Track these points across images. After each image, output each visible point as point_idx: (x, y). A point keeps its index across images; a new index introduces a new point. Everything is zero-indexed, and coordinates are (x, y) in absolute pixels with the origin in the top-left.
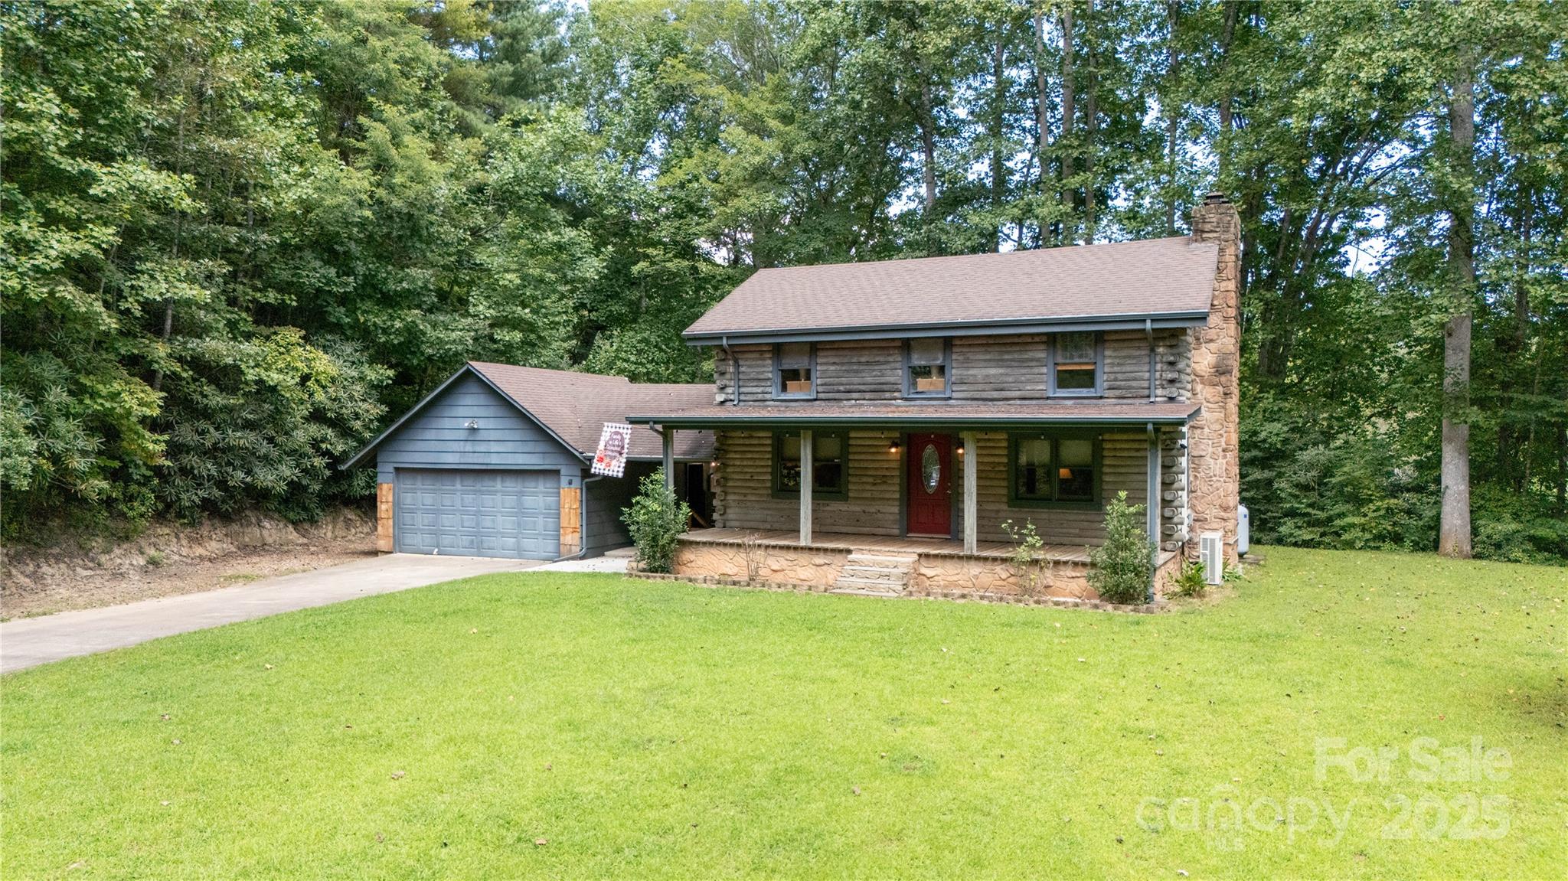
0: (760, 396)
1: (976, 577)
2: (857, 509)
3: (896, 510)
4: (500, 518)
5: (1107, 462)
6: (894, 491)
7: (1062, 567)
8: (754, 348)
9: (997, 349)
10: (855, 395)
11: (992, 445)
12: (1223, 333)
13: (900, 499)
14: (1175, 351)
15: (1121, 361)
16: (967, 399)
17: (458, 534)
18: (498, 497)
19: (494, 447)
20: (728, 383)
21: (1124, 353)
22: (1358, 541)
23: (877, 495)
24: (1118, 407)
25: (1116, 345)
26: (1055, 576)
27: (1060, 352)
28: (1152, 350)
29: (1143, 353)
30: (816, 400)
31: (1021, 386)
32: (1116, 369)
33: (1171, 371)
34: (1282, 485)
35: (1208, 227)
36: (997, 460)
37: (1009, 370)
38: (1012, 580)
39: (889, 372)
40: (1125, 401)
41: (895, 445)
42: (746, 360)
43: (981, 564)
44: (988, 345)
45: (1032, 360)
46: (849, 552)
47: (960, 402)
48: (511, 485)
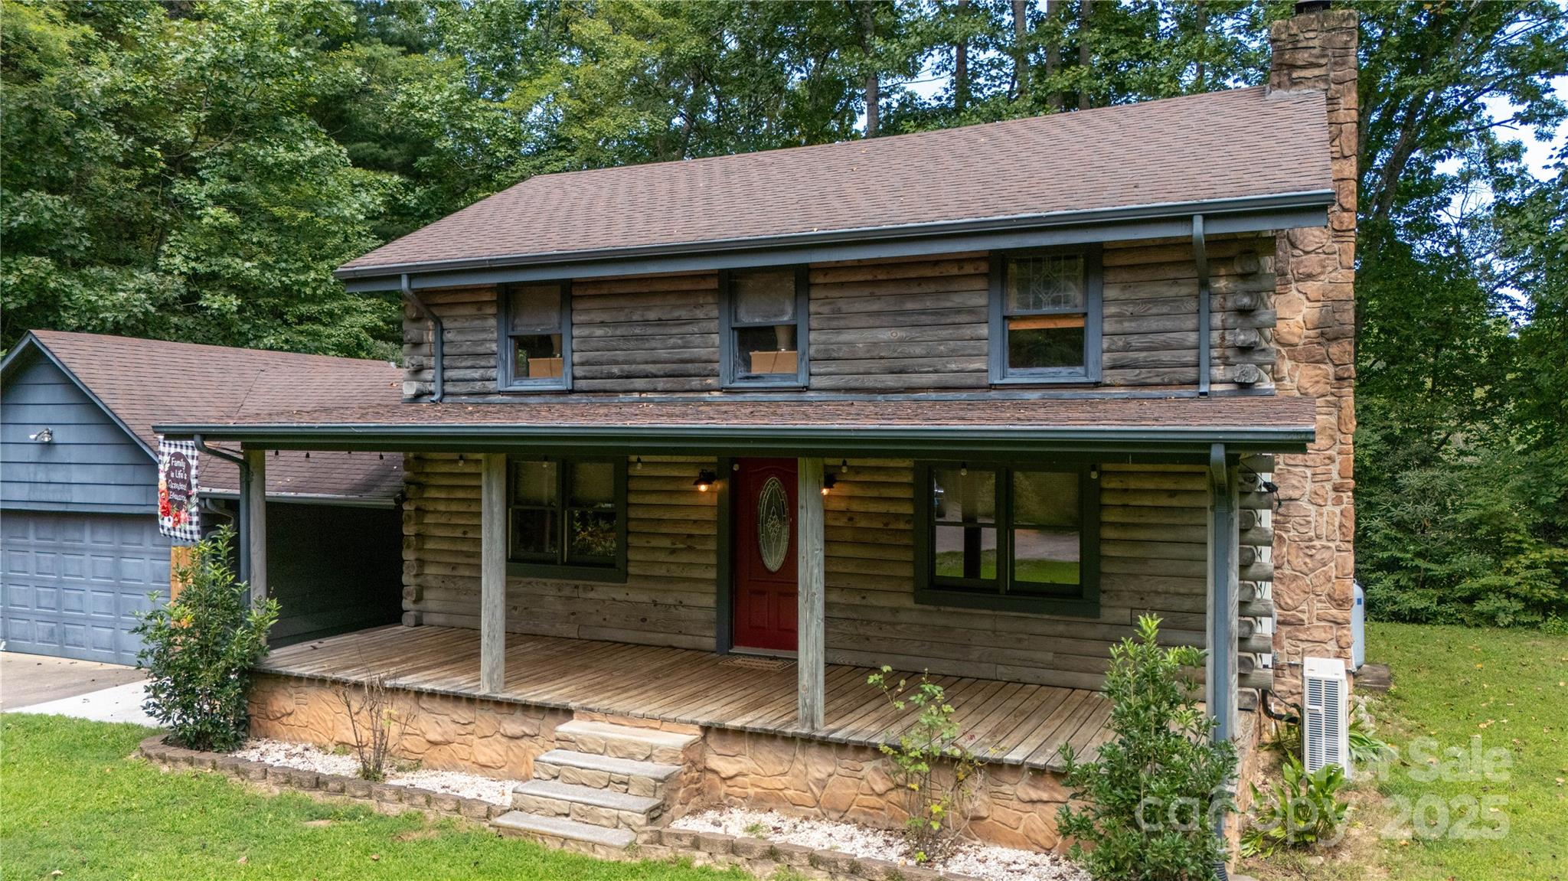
0: (478, 386)
1: (822, 784)
2: (644, 597)
3: (710, 601)
4: (89, 595)
5: (1108, 517)
6: (706, 565)
7: (1006, 776)
8: (467, 298)
9: (893, 289)
10: (639, 383)
11: (882, 478)
12: (1330, 264)
13: (717, 582)
14: (1252, 286)
15: (1138, 309)
16: (837, 390)
17: (33, 618)
18: (87, 558)
19: (77, 475)
20: (425, 362)
21: (1145, 292)
22: (1502, 615)
23: (677, 572)
24: (1133, 405)
25: (1125, 276)
26: (992, 795)
27: (1013, 292)
28: (1204, 285)
29: (1184, 291)
30: (572, 392)
31: (938, 363)
32: (1128, 326)
33: (1243, 329)
34: (1375, 523)
35: (1303, 57)
36: (893, 509)
37: (915, 333)
38: (893, 796)
39: (697, 340)
40: (1147, 392)
41: (707, 478)
42: (455, 319)
43: (831, 755)
44: (875, 283)
45: (958, 311)
46: (568, 713)
47: (824, 396)
48: (103, 538)
